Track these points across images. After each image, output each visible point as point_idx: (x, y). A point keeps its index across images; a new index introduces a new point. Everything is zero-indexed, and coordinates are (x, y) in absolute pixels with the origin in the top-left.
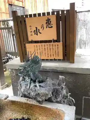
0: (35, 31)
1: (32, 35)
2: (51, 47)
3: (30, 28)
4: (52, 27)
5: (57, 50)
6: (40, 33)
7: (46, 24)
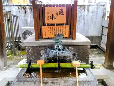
0: (51, 17)
1: (48, 19)
2: (61, 29)
3: (47, 14)
4: (63, 15)
5: (65, 31)
6: (55, 18)
7: (60, 12)
